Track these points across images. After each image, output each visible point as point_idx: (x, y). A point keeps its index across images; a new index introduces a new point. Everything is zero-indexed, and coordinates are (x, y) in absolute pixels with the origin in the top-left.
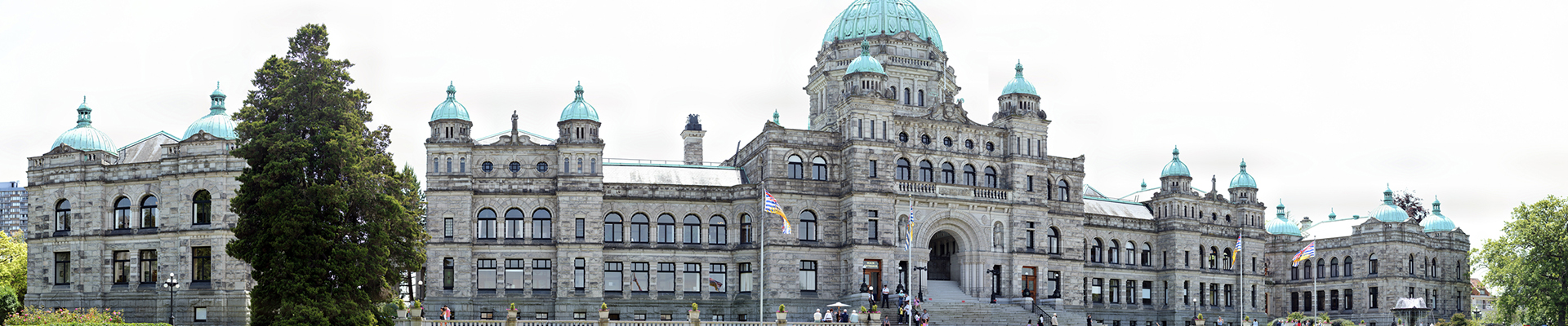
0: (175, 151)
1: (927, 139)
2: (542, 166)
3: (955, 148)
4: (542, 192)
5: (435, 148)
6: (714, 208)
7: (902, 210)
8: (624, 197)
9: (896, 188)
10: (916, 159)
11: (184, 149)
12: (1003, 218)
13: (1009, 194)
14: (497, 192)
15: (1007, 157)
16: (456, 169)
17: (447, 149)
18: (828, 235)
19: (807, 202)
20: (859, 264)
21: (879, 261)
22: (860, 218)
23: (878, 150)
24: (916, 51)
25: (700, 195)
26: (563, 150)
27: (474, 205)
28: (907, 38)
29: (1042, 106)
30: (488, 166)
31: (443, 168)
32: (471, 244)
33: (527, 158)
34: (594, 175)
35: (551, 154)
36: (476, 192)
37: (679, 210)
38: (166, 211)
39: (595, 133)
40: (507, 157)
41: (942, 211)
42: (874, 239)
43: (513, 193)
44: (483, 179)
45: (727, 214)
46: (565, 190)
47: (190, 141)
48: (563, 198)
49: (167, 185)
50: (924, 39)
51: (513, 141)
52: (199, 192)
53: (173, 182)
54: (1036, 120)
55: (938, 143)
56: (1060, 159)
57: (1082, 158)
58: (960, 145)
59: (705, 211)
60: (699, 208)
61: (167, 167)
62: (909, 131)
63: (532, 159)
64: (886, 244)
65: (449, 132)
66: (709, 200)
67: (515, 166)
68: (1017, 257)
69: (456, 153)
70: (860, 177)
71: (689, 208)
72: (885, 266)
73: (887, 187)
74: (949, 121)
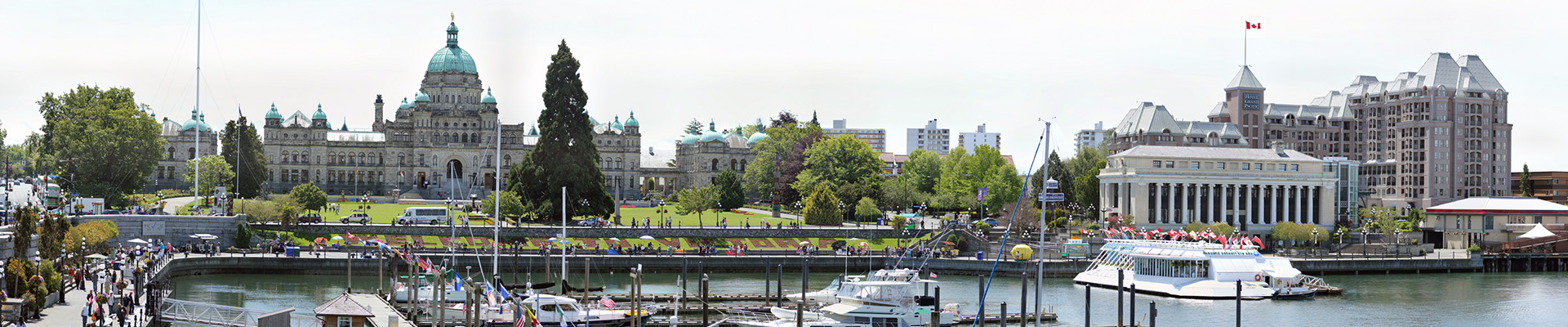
0: (183, 133)
1: (446, 124)
2: (305, 136)
3: (458, 127)
4: (305, 145)
5: (267, 129)
6: (370, 150)
7: (434, 153)
8: (336, 146)
9: (432, 145)
10: (442, 132)
11: (186, 133)
12: (477, 154)
13: (480, 145)
14: (289, 145)
15: (480, 129)
16: (275, 137)
17: (271, 129)
18: (408, 162)
19: (400, 150)
20: (416, 174)
21: (424, 173)
22: (417, 157)
23: (424, 131)
24: (458, 78)
25: (365, 145)
26: (314, 131)
27: (281, 149)
28: (454, 72)
29: (497, 107)
30: (286, 135)
31: (270, 137)
32: (279, 164)
33: (300, 133)
34: (324, 140)
35: (309, 131)
36: (281, 145)
37: (357, 151)
38: (179, 154)
39: (325, 123)
40: (293, 132)
41: (451, 153)
42: (422, 165)
43: (295, 145)
44: (284, 140)
45: (375, 152)
46: (313, 145)
47: (188, 130)
48: (313, 148)
49: (180, 145)
50: (461, 71)
51: (295, 126)
52: (191, 148)
53: (182, 144)
54: (492, 113)
55: (451, 125)
56: (511, 126)
57: (523, 124)
58: (461, 126)
59: (366, 151)
60: (364, 150)
61: (180, 139)
62: (439, 122)
63: (303, 133)
64: (427, 166)
65: (272, 123)
66: (368, 147)
67: (296, 136)
68: (482, 170)
69: (275, 131)
70: (416, 142)
71: (360, 150)
72: (426, 174)
73: (428, 145)
74: (455, 116)
